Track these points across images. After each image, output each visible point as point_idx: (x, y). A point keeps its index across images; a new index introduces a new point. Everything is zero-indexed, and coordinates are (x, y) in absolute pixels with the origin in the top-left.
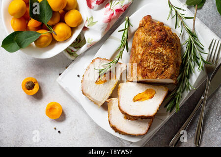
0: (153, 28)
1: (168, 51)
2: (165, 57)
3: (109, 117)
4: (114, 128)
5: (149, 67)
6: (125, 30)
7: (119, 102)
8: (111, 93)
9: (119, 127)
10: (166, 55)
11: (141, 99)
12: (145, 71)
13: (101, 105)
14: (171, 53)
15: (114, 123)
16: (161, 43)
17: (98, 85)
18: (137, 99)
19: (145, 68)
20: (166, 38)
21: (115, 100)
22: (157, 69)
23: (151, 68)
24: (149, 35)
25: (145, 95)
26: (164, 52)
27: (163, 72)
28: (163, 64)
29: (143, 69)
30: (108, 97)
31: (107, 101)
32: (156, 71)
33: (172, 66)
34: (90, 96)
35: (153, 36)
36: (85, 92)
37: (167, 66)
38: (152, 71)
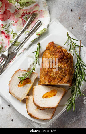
0: (56, 50)
1: (65, 65)
2: (63, 70)
3: (27, 108)
4: (30, 115)
5: (53, 76)
6: (37, 51)
7: (33, 98)
8: (28, 92)
9: (33, 115)
10: (64, 68)
11: (48, 96)
12: (50, 79)
13: (21, 100)
14: (67, 67)
15: (30, 112)
16: (61, 61)
17: (20, 87)
18: (45, 97)
19: (50, 77)
20: (64, 57)
21: (30, 97)
22: (58, 77)
23: (54, 76)
24: (53, 55)
25: (51, 94)
26: (63, 66)
27: (62, 79)
28: (62, 74)
30: (26, 95)
31: (26, 97)
32: (57, 79)
33: (67, 75)
34: (14, 95)
35: (55, 56)
36: (11, 92)
37: (65, 75)
38: (55, 78)
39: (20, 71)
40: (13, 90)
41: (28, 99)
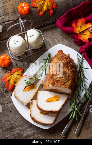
0: (63, 57)
1: (70, 71)
2: (67, 75)
3: (30, 112)
4: (33, 119)
5: (57, 79)
7: (37, 102)
8: (33, 97)
9: (36, 118)
10: (68, 73)
11: (51, 101)
13: (26, 104)
14: (72, 73)
15: (33, 116)
16: (66, 66)
17: (25, 92)
18: (48, 101)
19: (54, 79)
20: (69, 63)
21: (35, 102)
22: (61, 81)
24: (60, 60)
25: (54, 99)
26: (67, 71)
27: (65, 83)
28: (65, 78)
29: (53, 80)
30: (30, 100)
31: (30, 102)
32: (60, 82)
33: (71, 81)
34: (19, 99)
35: (62, 61)
36: (16, 96)
37: (68, 80)
38: (58, 82)
39: (26, 76)
40: (18, 94)
41: (32, 103)
